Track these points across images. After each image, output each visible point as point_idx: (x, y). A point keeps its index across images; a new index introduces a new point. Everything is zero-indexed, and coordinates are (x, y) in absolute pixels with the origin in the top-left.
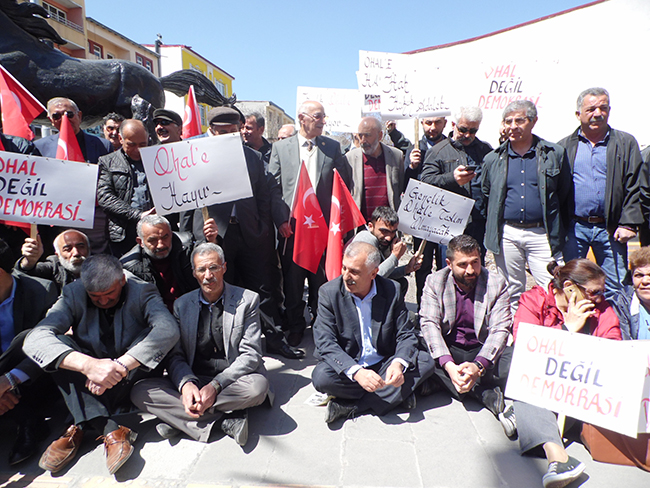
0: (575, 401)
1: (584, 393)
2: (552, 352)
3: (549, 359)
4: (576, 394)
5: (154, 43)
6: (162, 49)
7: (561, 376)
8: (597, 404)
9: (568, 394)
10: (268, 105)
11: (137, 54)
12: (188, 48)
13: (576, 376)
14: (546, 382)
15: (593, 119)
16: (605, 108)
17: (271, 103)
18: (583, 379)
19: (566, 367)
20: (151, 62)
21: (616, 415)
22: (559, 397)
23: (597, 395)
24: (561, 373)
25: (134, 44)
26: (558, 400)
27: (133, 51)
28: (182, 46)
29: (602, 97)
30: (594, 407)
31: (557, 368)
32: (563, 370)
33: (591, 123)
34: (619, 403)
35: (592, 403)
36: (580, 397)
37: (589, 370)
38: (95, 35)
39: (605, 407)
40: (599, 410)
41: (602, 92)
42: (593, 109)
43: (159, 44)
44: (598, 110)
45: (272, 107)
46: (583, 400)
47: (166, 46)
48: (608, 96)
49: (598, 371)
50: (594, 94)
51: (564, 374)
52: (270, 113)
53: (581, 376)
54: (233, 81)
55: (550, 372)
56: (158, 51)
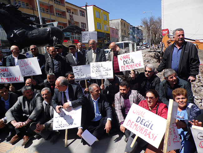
0: (143, 132)
1: (146, 131)
2: (140, 115)
3: (139, 117)
4: (144, 130)
5: (85, 6)
6: (87, 7)
7: (141, 123)
8: (149, 135)
9: (141, 130)
10: (121, 20)
11: (80, 10)
12: (95, 6)
13: (145, 125)
14: (135, 124)
15: (180, 39)
16: (183, 35)
17: (122, 19)
18: (147, 126)
19: (143, 121)
20: (84, 12)
21: (154, 140)
22: (138, 130)
23: (150, 132)
24: (141, 122)
25: (79, 7)
26: (137, 131)
27: (79, 9)
28: (93, 5)
29: (182, 31)
30: (148, 136)
31: (140, 120)
32: (142, 121)
33: (179, 40)
34: (156, 137)
35: (148, 134)
36: (145, 131)
37: (150, 124)
38: (68, 7)
39: (151, 136)
40: (149, 137)
41: (181, 30)
42: (179, 36)
43: (86, 6)
44: (181, 36)
45: (122, 20)
46: (145, 133)
47: (88, 6)
48: (183, 31)
49: (152, 125)
50: (179, 30)
51: (142, 123)
52: (122, 23)
53: (147, 125)
54: (109, 14)
55: (138, 121)
56: (86, 8)
